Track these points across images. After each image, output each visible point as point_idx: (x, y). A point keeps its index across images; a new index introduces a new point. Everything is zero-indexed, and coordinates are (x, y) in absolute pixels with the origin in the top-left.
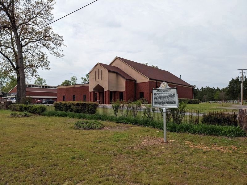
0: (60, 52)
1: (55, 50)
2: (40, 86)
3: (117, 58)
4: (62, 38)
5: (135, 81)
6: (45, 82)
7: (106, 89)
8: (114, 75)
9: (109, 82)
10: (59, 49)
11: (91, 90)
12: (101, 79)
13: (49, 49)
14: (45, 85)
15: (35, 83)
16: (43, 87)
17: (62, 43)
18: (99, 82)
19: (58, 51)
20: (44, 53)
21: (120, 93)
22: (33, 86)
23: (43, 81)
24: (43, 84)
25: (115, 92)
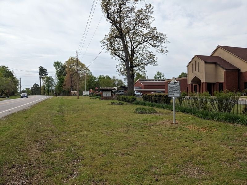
0: (164, 49)
1: (160, 48)
2: (159, 80)
3: (219, 47)
4: (165, 35)
5: (239, 70)
6: (163, 76)
7: (203, 80)
8: (212, 66)
9: (206, 74)
10: (163, 46)
11: (189, 82)
12: (198, 72)
13: (155, 47)
14: (164, 78)
15: (155, 78)
16: (162, 80)
17: (166, 40)
18: (196, 74)
19: (162, 48)
20: (150, 52)
21: (219, 84)
22: (153, 80)
23: (161, 75)
24: (162, 78)
25: (214, 84)
